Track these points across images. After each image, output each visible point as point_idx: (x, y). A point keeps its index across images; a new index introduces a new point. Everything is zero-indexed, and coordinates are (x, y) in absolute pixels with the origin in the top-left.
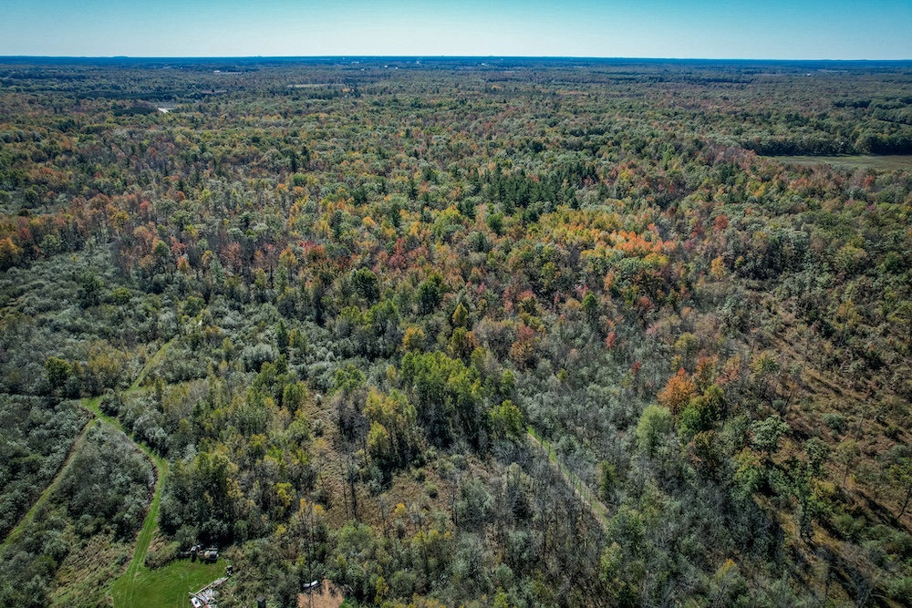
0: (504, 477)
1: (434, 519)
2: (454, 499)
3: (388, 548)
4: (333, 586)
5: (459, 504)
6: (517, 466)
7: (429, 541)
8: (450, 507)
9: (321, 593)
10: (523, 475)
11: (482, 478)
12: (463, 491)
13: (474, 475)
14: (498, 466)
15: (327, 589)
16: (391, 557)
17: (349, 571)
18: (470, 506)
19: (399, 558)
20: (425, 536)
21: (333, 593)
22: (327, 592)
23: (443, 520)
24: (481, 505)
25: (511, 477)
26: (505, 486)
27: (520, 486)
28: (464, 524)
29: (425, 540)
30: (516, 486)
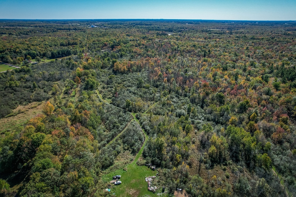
0: (258, 182)
1: (226, 186)
2: (235, 181)
3: (207, 188)
4: (186, 193)
5: (237, 184)
6: (265, 180)
7: (222, 192)
8: (233, 184)
9: (182, 194)
10: (266, 184)
11: (248, 178)
12: (239, 180)
13: (245, 176)
14: (256, 177)
15: (184, 193)
16: (207, 192)
17: (192, 191)
18: (241, 187)
19: (210, 193)
20: (221, 190)
21: (185, 195)
22: (184, 194)
23: (229, 187)
24: (246, 188)
25: (261, 183)
26: (257, 185)
27: (264, 188)
28: (237, 192)
29: (221, 192)
30: (262, 187)
